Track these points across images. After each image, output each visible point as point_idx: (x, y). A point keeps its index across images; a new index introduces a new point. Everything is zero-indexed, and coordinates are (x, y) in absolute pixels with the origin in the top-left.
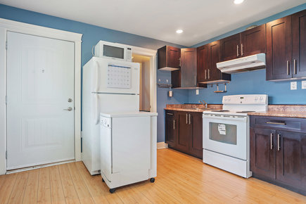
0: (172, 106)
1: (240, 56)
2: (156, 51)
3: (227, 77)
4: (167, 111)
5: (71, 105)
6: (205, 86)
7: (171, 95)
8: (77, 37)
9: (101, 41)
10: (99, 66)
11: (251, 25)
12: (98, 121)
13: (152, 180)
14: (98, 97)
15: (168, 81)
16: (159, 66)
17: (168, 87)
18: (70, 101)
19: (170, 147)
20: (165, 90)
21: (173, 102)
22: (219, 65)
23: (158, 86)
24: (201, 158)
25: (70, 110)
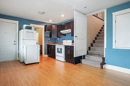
0: (50, 43)
1: (66, 29)
2: (44, 26)
3: (65, 35)
4: (48, 45)
5: (15, 43)
6: (60, 37)
7: (49, 40)
8: (17, 22)
9: (24, 25)
10: (23, 32)
11: (70, 20)
12: (23, 47)
13: (38, 63)
14: (23, 41)
15: (48, 35)
16: (45, 31)
17: (48, 37)
18: (15, 41)
19: (49, 56)
20: (47, 38)
21: (50, 42)
22: (61, 32)
23: (45, 37)
24: (55, 58)
25: (15, 44)
